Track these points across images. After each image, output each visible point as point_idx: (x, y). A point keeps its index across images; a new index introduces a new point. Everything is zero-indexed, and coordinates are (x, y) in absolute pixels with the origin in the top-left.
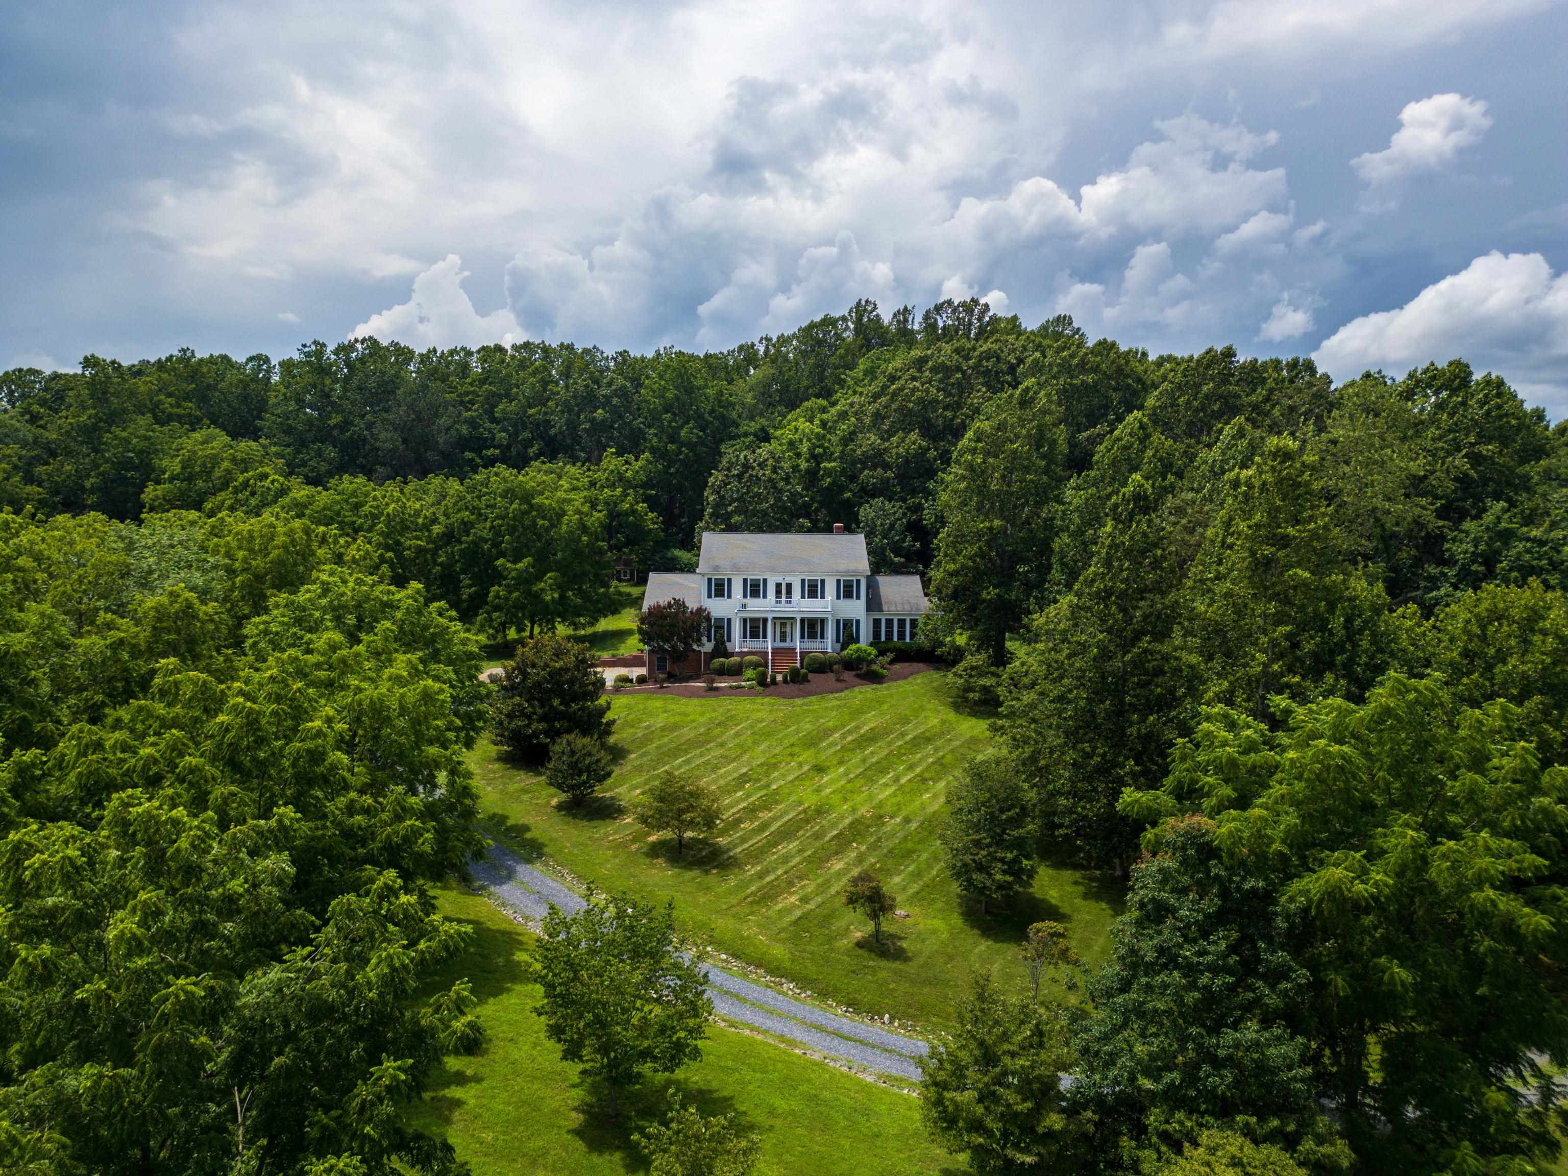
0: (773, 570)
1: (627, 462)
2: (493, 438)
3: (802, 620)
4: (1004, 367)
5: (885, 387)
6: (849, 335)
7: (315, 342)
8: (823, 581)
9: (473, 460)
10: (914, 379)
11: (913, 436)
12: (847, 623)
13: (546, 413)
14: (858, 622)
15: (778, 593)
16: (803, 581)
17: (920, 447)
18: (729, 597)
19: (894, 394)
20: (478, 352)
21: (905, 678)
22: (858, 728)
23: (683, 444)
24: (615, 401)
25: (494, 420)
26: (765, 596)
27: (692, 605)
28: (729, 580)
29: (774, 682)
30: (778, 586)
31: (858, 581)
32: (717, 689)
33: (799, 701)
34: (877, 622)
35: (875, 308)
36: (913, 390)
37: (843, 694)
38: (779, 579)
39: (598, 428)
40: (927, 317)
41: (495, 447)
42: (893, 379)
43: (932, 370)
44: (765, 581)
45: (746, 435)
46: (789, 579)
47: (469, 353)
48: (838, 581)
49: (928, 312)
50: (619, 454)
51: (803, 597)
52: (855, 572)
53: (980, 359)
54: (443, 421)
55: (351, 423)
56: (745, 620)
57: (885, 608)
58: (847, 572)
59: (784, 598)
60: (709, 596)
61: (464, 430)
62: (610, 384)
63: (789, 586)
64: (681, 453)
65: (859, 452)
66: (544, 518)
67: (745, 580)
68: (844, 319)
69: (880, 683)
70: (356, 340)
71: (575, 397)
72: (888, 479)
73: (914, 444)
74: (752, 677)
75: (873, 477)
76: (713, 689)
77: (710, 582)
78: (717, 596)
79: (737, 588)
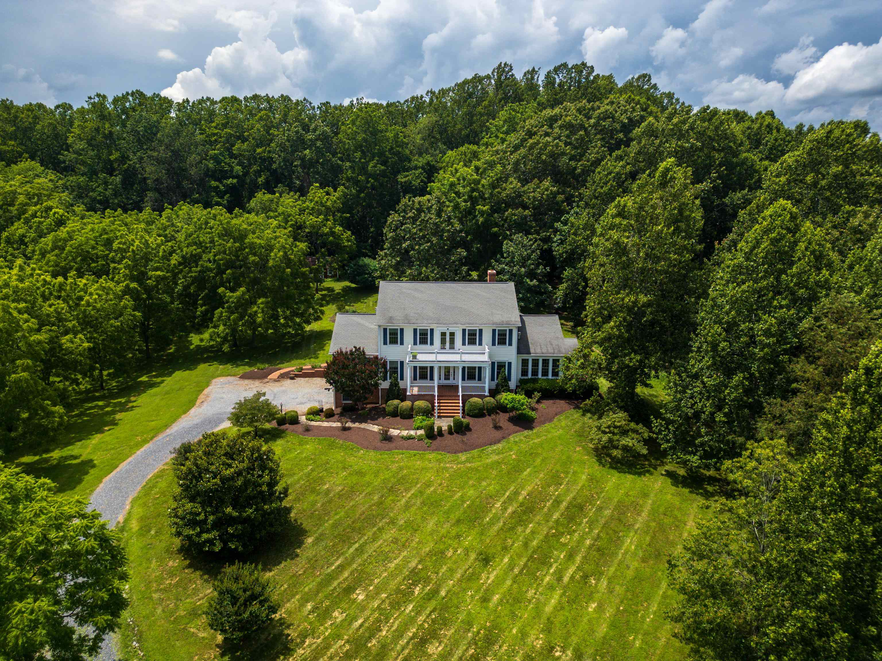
0: (439, 322)
1: (328, 194)
2: (232, 171)
3: (464, 368)
4: (618, 126)
5: (524, 140)
6: (491, 90)
7: (98, 95)
8: (481, 331)
9: (218, 187)
10: (547, 134)
11: (547, 183)
12: (501, 365)
13: (269, 152)
14: (510, 364)
15: (443, 340)
16: (464, 331)
17: (552, 192)
18: (402, 344)
19: (531, 148)
20: (220, 102)
22: (516, 493)
23: (371, 176)
24: (319, 143)
25: (232, 156)
26: (432, 344)
27: (370, 352)
28: (402, 330)
29: (440, 433)
30: (443, 334)
31: (511, 331)
32: (391, 436)
33: (463, 457)
35: (511, 69)
36: (547, 144)
37: (500, 446)
38: (444, 330)
39: (307, 165)
40: (548, 76)
41: (233, 177)
42: (531, 134)
43: (560, 127)
44: (432, 330)
45: (416, 168)
46: (452, 330)
47: (214, 103)
48: (494, 331)
49: (549, 72)
50: (322, 187)
51: (464, 344)
52: (508, 323)
53: (599, 118)
54: (193, 158)
55: (128, 158)
56: (415, 368)
57: (532, 351)
58: (502, 323)
59: (448, 347)
60: (385, 343)
61: (211, 165)
62: (315, 130)
63: (452, 334)
64: (368, 182)
65: (504, 195)
67: (415, 330)
68: (488, 77)
69: (531, 428)
70: (128, 94)
71: (288, 140)
73: (547, 190)
74: (421, 425)
75: (515, 215)
76: (387, 438)
77: (385, 330)
78: (391, 343)
79: (408, 337)
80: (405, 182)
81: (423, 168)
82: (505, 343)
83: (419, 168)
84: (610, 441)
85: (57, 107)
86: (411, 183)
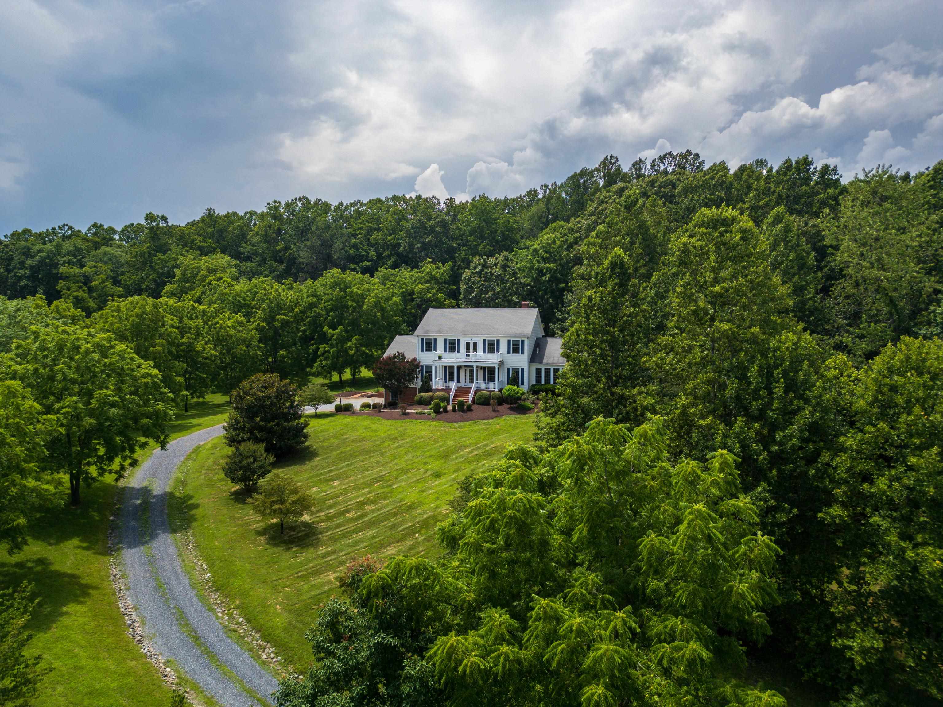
0: (464, 333)
1: (438, 268)
2: (367, 256)
3: (484, 368)
6: (600, 180)
7: (275, 202)
8: (498, 341)
12: (516, 371)
13: (398, 239)
14: (523, 370)
15: (468, 348)
16: (484, 341)
18: (434, 351)
20: (368, 203)
22: (486, 445)
24: (438, 229)
25: (370, 244)
26: (459, 351)
27: (409, 356)
28: (435, 340)
30: (468, 344)
31: (523, 342)
32: (408, 414)
34: (538, 371)
35: (617, 160)
37: (491, 421)
38: (468, 340)
39: (425, 247)
40: (653, 165)
41: (368, 261)
44: (459, 340)
46: (475, 340)
47: (362, 204)
48: (509, 341)
49: (654, 161)
50: (434, 262)
51: (484, 352)
52: (520, 335)
54: (337, 246)
55: (290, 249)
57: (545, 361)
58: (515, 335)
59: (471, 353)
60: (422, 351)
62: (436, 218)
63: (475, 344)
66: (353, 301)
67: (446, 340)
68: (596, 169)
69: (524, 413)
70: (296, 199)
71: (413, 228)
76: (405, 414)
77: (423, 341)
78: (427, 350)
79: (440, 345)
82: (518, 352)
85: (246, 213)
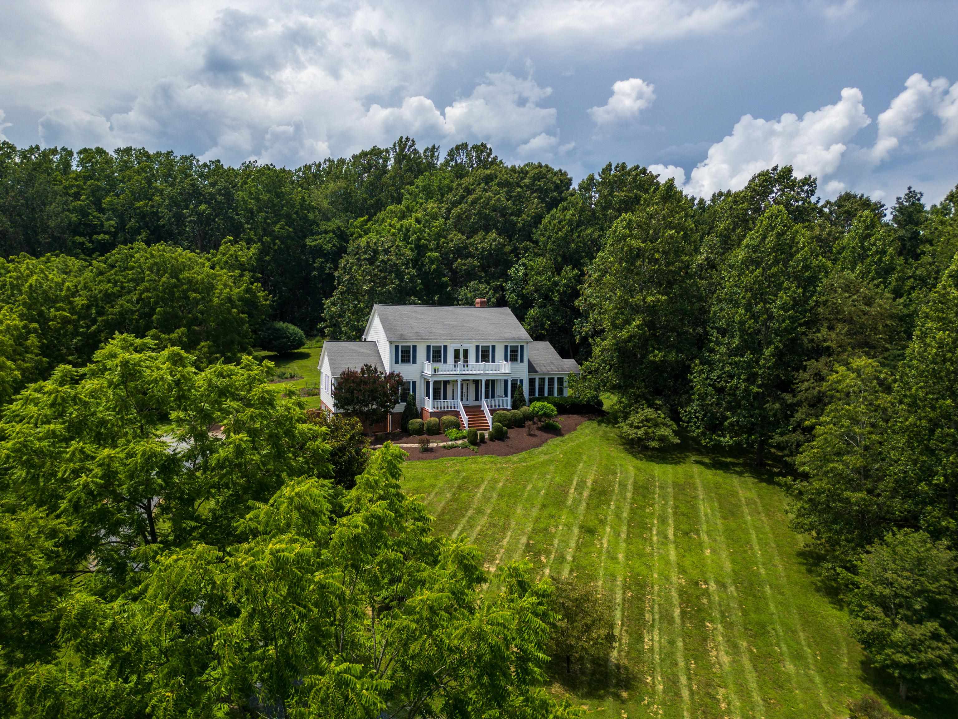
0: (454, 339)
2: (102, 225)
4: (552, 186)
5: (463, 197)
8: (494, 347)
9: (83, 243)
10: (486, 190)
11: (493, 235)
12: (514, 383)
13: (153, 206)
14: (521, 381)
15: (457, 357)
16: (477, 347)
17: (499, 243)
18: (415, 362)
19: (474, 202)
20: (80, 153)
21: (575, 429)
22: (582, 481)
23: (275, 237)
24: (219, 198)
25: (101, 210)
26: (445, 361)
28: (415, 347)
29: (483, 440)
30: (457, 352)
33: (515, 458)
34: (532, 381)
35: (413, 144)
36: (490, 199)
38: (457, 346)
40: (450, 154)
41: (106, 233)
42: (469, 192)
43: (499, 185)
44: (445, 347)
45: (326, 232)
46: (466, 346)
47: (70, 154)
48: (506, 347)
51: (477, 361)
54: (51, 208)
56: (428, 383)
57: (538, 369)
58: (514, 340)
60: (398, 362)
61: (74, 217)
63: (466, 352)
64: (275, 244)
65: (451, 245)
66: (195, 291)
67: (428, 347)
69: (561, 435)
71: (181, 194)
72: (475, 266)
73: (494, 240)
74: (458, 436)
75: (464, 265)
77: (397, 347)
78: (404, 362)
79: (421, 354)
80: (315, 246)
81: (333, 232)
82: (516, 360)
83: (330, 231)
84: (646, 433)
86: (322, 247)
